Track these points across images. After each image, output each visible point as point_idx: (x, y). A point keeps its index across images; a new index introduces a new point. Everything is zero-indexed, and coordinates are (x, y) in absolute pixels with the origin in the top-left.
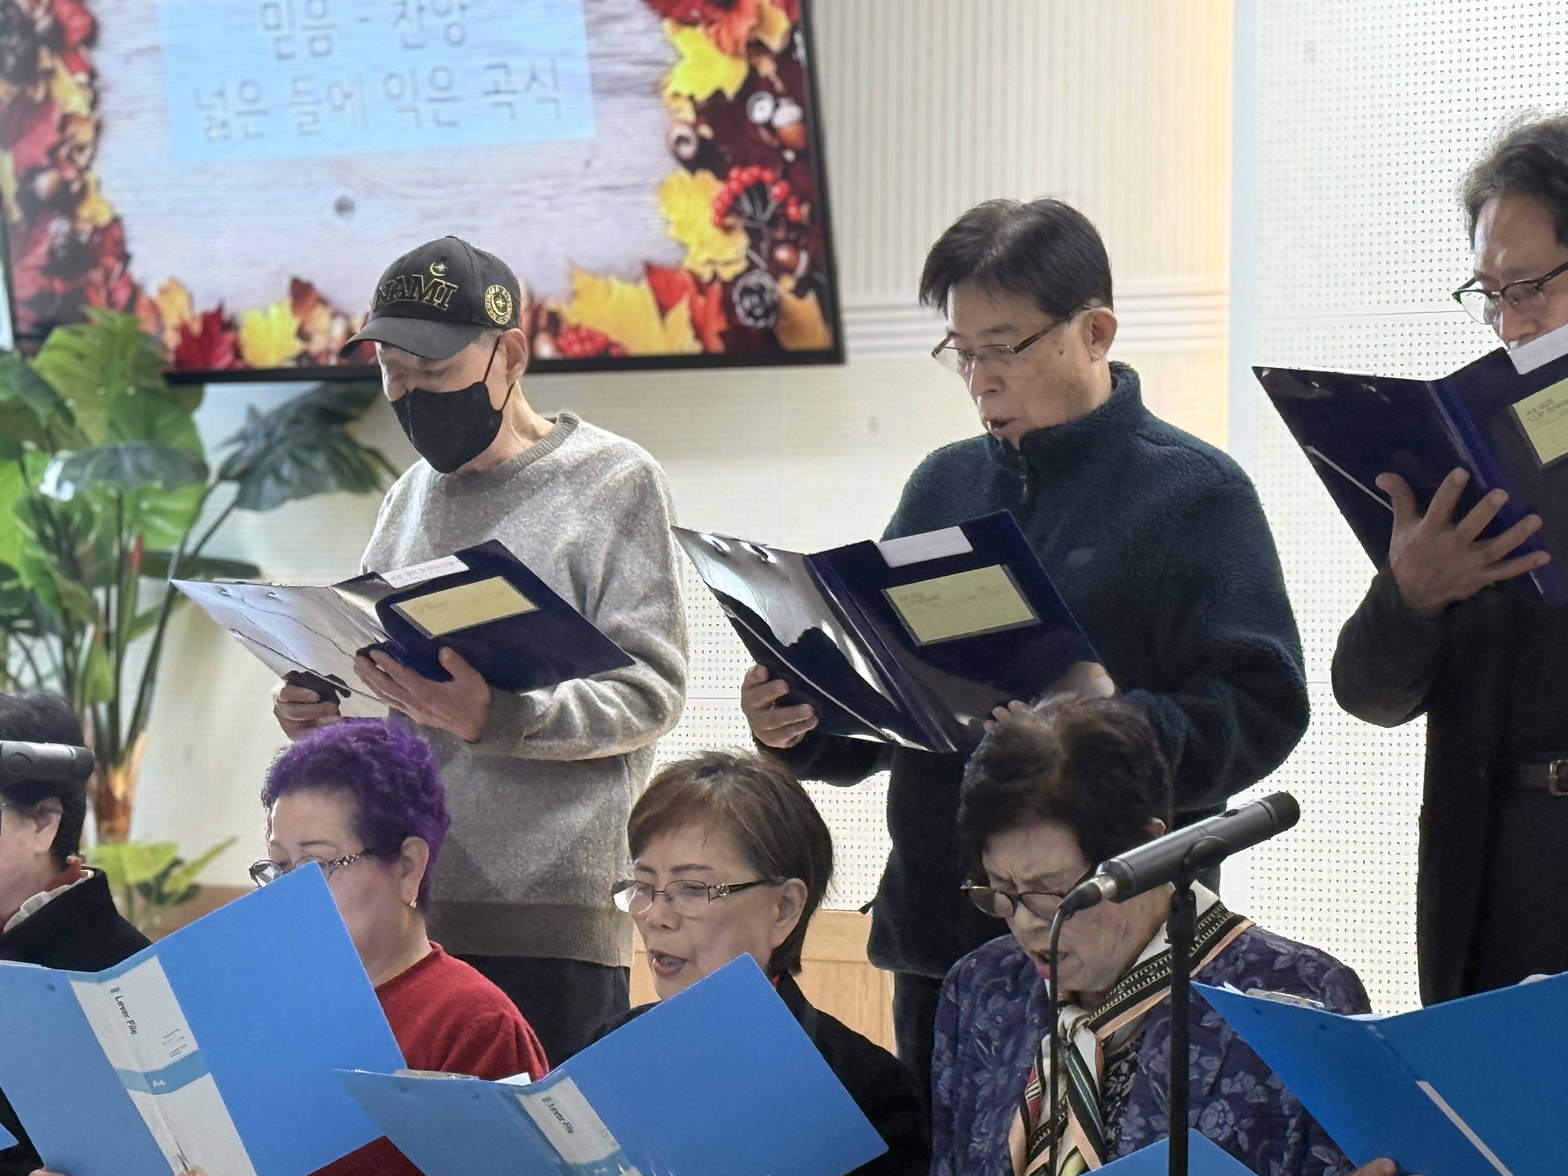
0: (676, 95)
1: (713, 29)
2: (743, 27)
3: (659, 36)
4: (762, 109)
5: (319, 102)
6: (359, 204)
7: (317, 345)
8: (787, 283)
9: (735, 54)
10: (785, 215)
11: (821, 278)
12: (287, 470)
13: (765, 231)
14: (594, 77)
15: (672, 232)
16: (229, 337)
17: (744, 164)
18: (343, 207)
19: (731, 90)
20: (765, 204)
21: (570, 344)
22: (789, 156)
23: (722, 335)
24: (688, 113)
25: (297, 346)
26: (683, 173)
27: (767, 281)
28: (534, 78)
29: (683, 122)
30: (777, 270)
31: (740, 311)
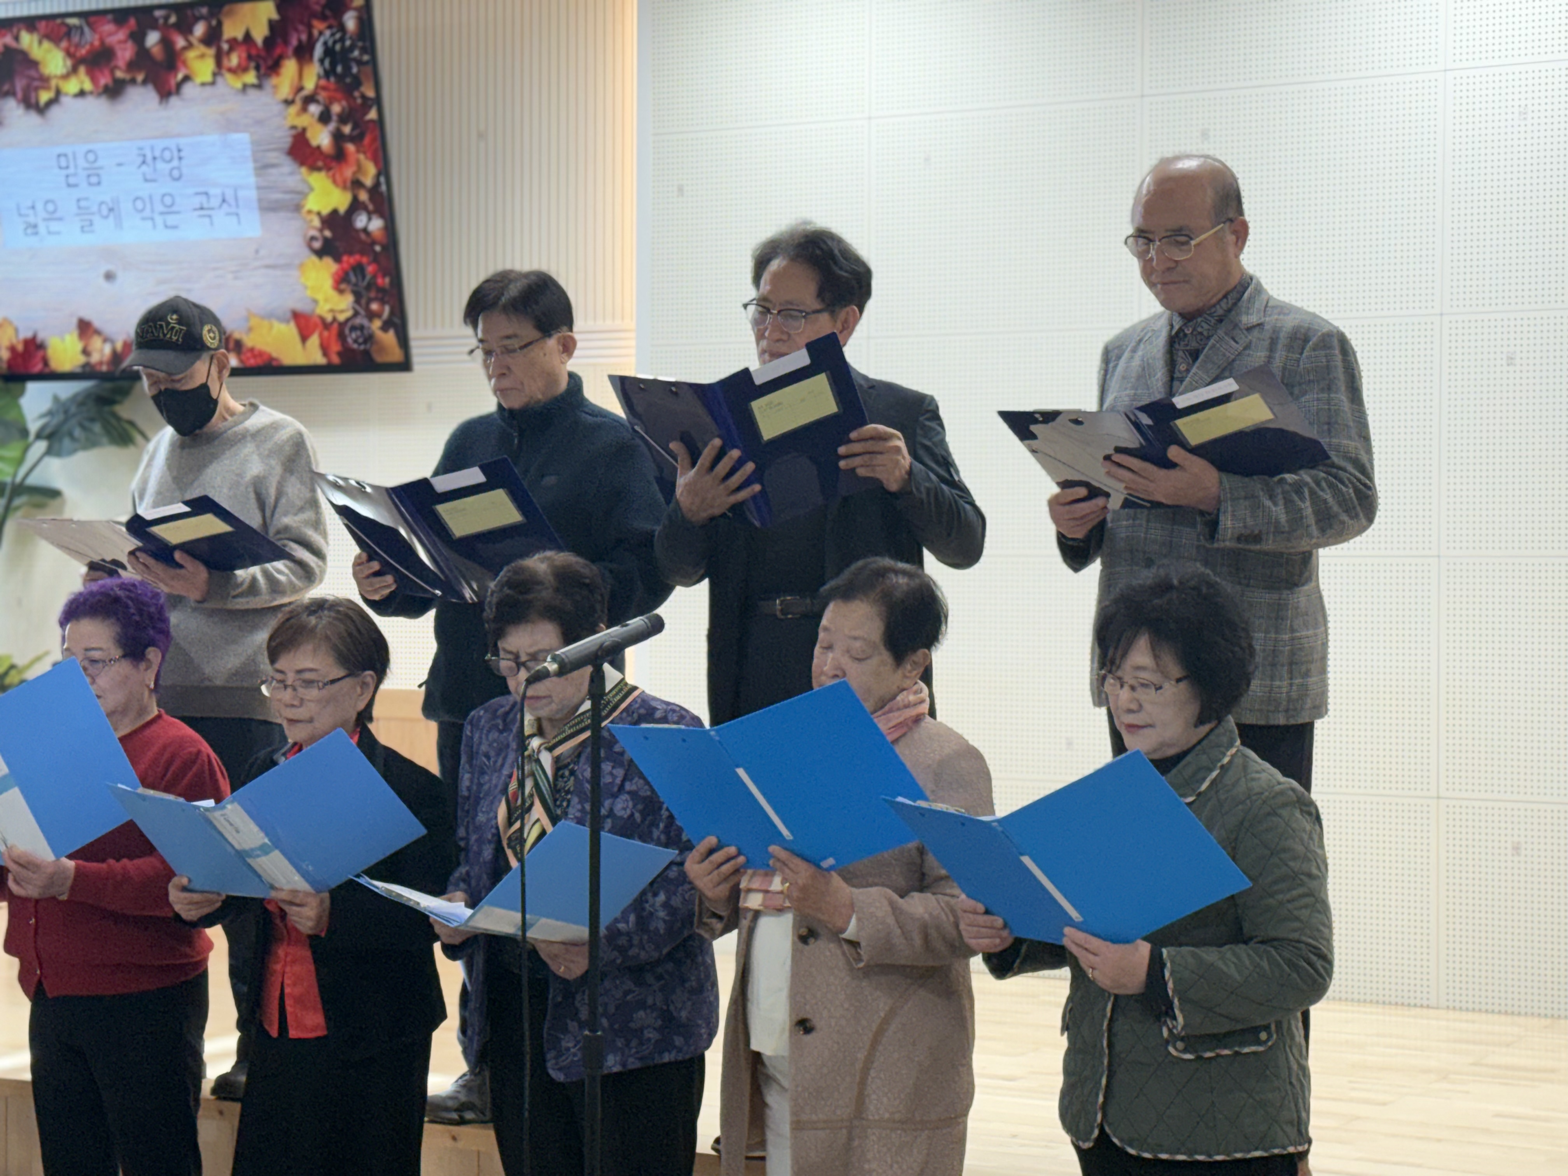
0: (310, 212)
1: (331, 173)
2: (349, 172)
3: (298, 177)
4: (361, 221)
5: (93, 214)
6: (120, 275)
7: (95, 358)
8: (377, 324)
9: (344, 188)
10: (375, 284)
11: (397, 320)
12: (78, 432)
13: (364, 292)
14: (260, 200)
15: (309, 293)
16: (40, 353)
17: (351, 253)
18: (109, 276)
19: (343, 208)
20: (364, 277)
21: (248, 359)
22: (378, 248)
23: (339, 354)
24: (317, 222)
25: (82, 359)
26: (314, 258)
27: (365, 322)
28: (224, 201)
29: (314, 228)
30: (371, 316)
31: (350, 340)
